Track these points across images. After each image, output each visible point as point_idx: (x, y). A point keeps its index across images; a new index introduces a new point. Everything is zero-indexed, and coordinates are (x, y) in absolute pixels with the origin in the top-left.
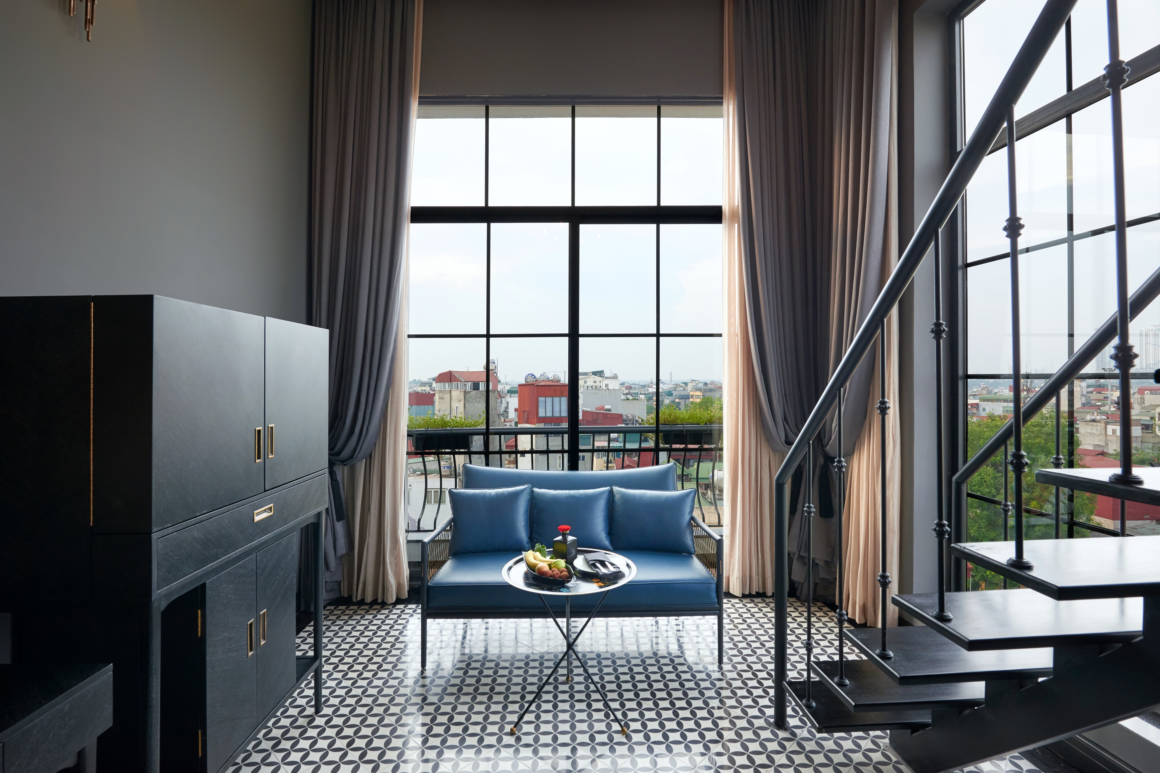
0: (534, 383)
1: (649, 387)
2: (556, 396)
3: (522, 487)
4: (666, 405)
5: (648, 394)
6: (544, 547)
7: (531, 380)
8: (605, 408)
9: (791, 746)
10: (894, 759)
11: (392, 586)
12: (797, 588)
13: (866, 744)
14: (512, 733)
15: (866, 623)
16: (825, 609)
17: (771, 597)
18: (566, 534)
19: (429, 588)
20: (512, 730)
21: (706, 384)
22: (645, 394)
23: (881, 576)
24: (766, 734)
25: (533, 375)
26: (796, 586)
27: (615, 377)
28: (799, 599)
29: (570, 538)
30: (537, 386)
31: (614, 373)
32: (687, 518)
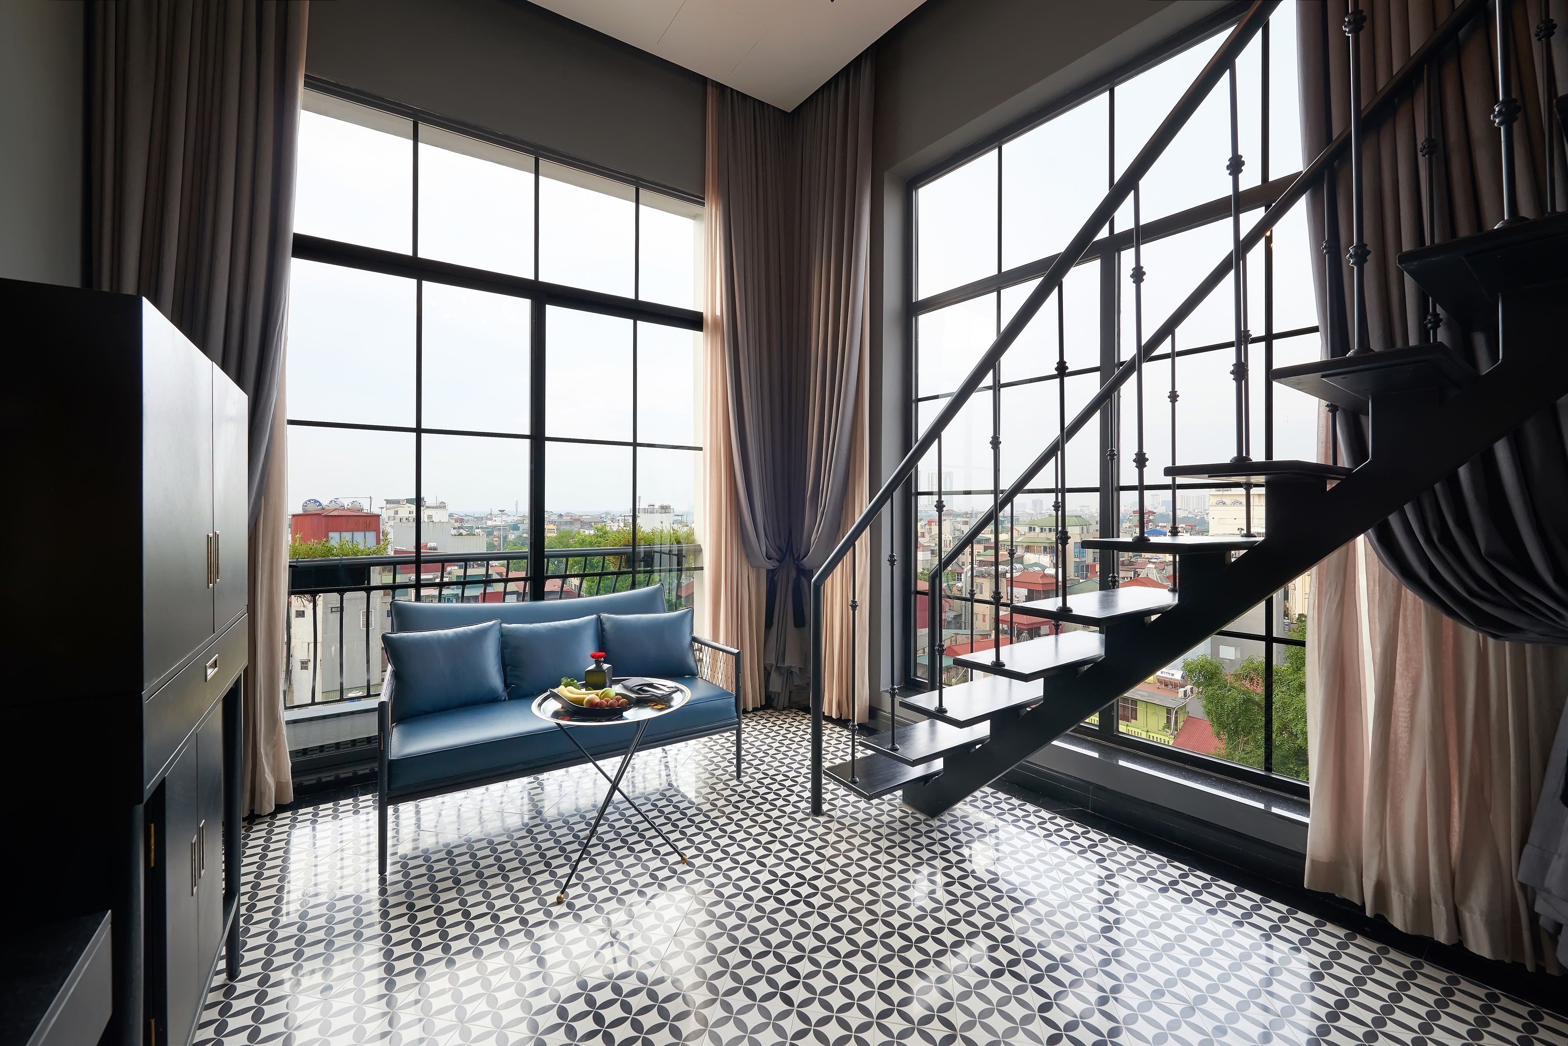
0: (320, 512)
1: (487, 519)
2: (358, 530)
3: (491, 623)
4: (510, 541)
5: (487, 528)
6: (573, 681)
7: (312, 508)
8: (429, 546)
9: (834, 826)
10: (910, 812)
11: (270, 788)
12: (773, 699)
13: (886, 807)
14: (559, 902)
15: (841, 717)
16: (801, 713)
17: (751, 712)
18: (600, 662)
19: (392, 763)
20: (558, 898)
21: (561, 515)
22: (482, 528)
23: (938, 646)
24: (809, 823)
25: (316, 501)
26: (773, 697)
27: (442, 506)
28: (775, 709)
29: (606, 666)
30: (325, 516)
31: (440, 501)
32: (688, 639)
